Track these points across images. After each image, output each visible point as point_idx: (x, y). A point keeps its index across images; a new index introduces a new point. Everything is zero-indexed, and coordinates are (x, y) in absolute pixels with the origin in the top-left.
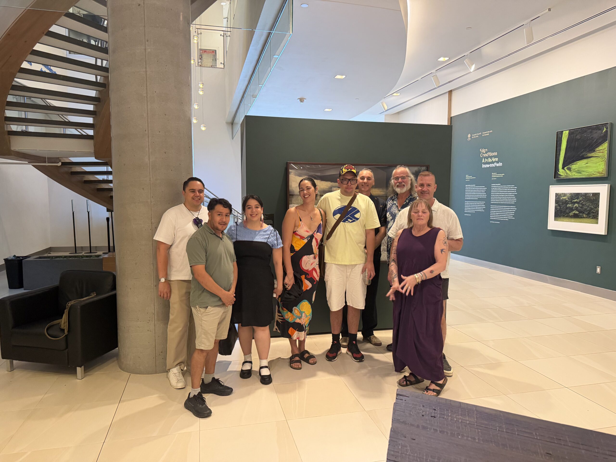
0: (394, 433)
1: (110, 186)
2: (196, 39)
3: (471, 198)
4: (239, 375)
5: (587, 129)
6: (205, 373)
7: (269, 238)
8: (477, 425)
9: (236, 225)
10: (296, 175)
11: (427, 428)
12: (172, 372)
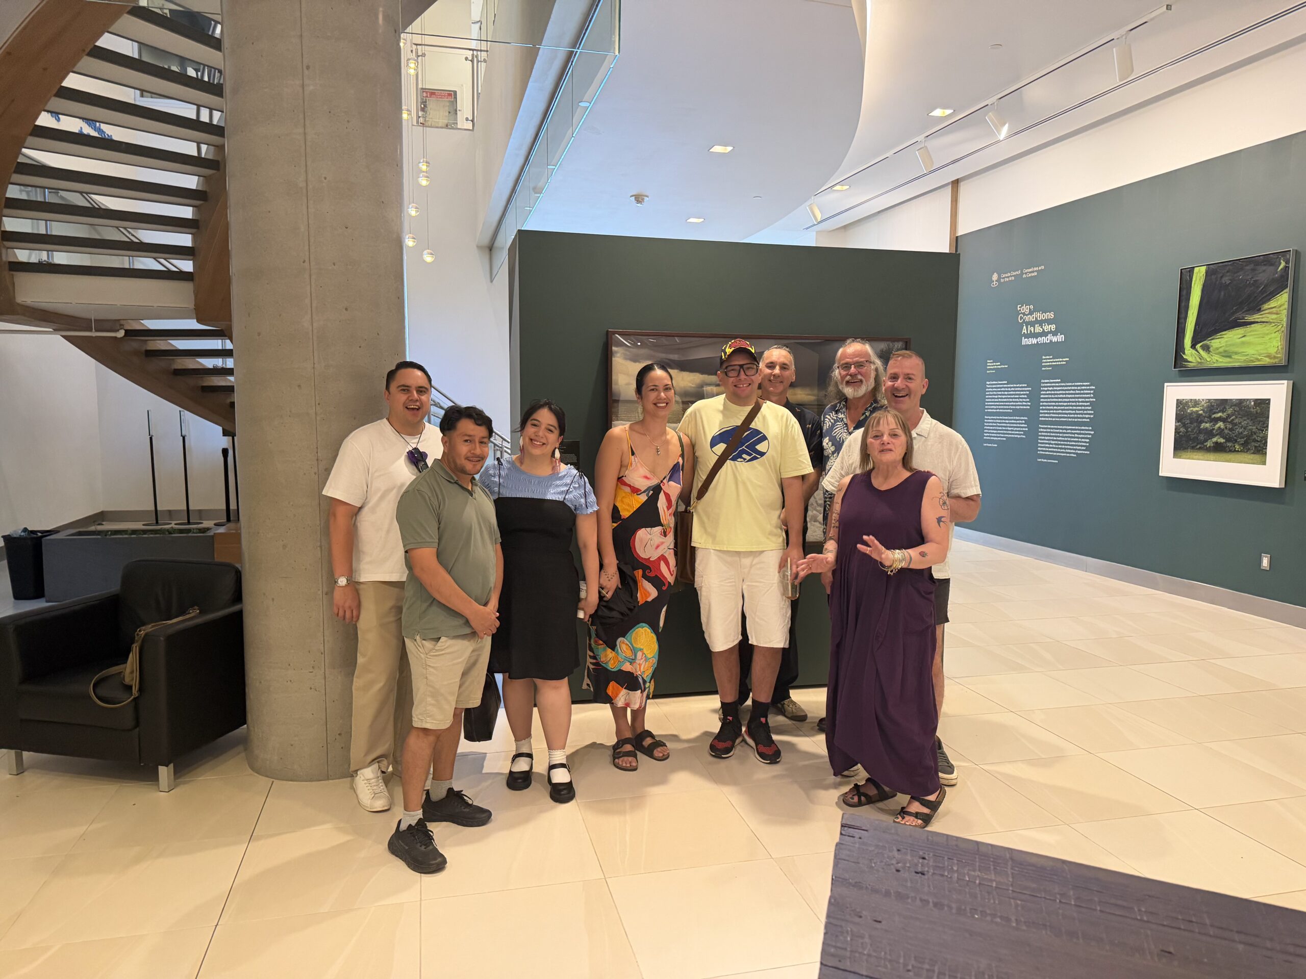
0: (836, 907)
1: (230, 381)
2: (412, 65)
3: (998, 410)
4: (505, 782)
5: (1244, 264)
6: (433, 779)
7: (567, 492)
8: (1015, 890)
9: (498, 463)
10: (626, 359)
11: (908, 898)
12: (362, 776)
